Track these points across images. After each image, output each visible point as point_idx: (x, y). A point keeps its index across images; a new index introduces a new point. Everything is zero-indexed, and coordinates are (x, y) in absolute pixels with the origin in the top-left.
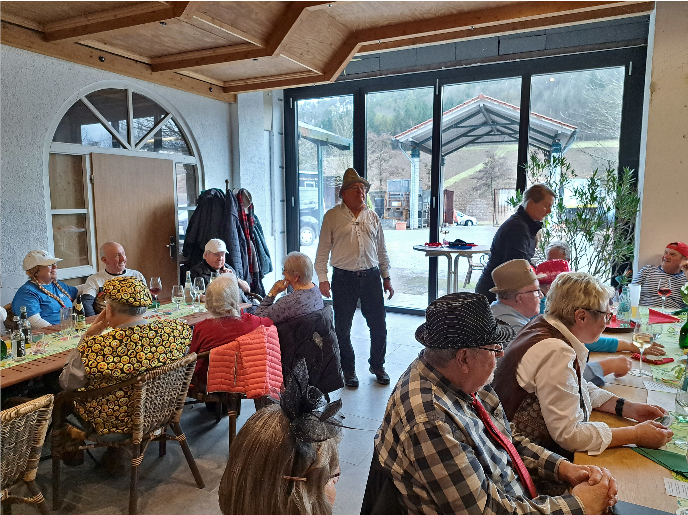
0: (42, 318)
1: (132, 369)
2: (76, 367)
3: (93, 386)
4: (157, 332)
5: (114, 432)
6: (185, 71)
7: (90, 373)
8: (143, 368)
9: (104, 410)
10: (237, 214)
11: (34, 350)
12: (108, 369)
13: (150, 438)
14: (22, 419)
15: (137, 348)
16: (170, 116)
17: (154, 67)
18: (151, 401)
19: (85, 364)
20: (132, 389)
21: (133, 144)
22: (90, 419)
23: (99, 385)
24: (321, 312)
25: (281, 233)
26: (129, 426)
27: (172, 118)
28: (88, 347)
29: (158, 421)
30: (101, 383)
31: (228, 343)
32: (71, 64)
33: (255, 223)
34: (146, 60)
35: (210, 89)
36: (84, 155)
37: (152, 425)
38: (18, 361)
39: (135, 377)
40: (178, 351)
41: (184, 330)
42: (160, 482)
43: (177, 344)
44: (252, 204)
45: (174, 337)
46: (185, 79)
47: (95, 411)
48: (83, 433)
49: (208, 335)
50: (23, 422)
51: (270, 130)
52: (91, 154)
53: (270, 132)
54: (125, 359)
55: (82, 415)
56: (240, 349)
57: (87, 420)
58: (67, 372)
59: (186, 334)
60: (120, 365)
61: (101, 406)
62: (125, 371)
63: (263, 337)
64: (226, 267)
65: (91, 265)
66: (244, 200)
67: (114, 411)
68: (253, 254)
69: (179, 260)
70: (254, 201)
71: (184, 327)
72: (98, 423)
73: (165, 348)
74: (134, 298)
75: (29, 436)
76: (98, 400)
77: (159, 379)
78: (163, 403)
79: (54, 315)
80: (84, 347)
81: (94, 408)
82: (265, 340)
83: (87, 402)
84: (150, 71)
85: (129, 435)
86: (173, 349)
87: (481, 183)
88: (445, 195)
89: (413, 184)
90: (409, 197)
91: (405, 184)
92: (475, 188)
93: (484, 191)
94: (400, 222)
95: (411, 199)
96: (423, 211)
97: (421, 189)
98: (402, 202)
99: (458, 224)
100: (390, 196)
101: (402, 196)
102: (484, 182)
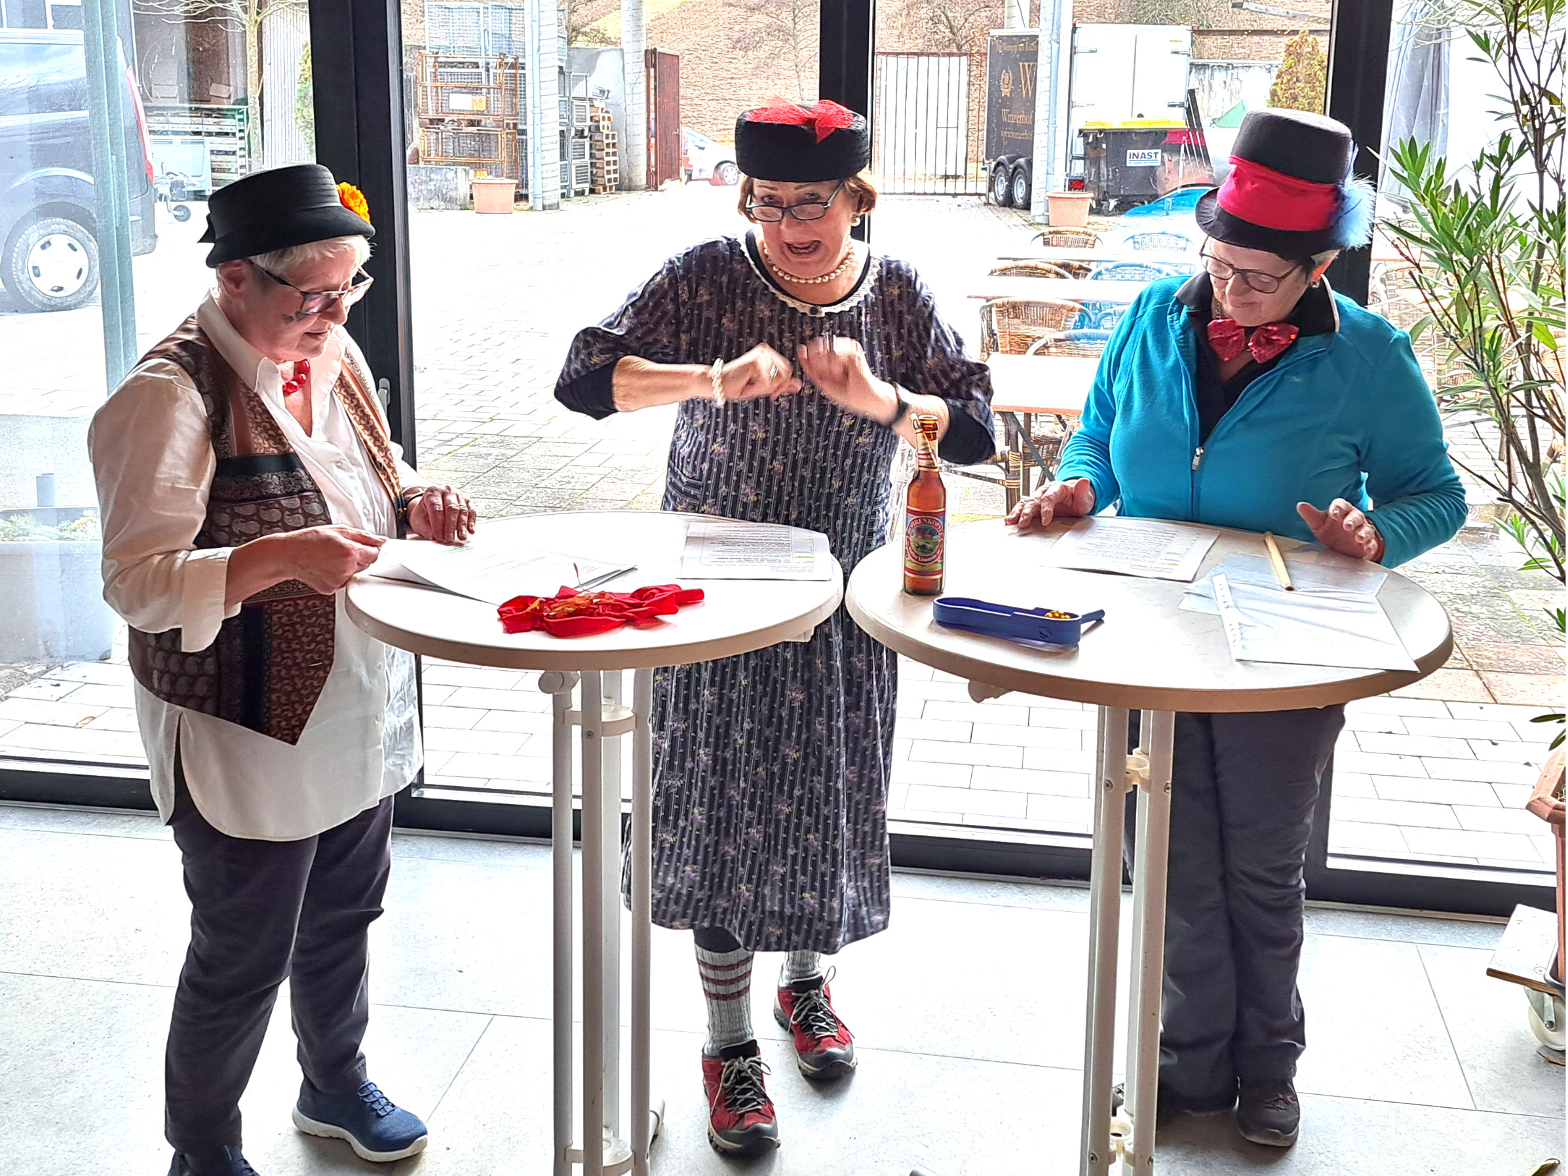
87: (760, 25)
88: (652, 70)
89: (536, 25)
90: (516, 77)
91: (497, 22)
92: (738, 41)
93: (773, 55)
94: (491, 179)
95: (527, 85)
96: (573, 133)
97: (562, 43)
98: (489, 93)
99: (690, 178)
100: (440, 70)
101: (488, 70)
102: (771, 20)
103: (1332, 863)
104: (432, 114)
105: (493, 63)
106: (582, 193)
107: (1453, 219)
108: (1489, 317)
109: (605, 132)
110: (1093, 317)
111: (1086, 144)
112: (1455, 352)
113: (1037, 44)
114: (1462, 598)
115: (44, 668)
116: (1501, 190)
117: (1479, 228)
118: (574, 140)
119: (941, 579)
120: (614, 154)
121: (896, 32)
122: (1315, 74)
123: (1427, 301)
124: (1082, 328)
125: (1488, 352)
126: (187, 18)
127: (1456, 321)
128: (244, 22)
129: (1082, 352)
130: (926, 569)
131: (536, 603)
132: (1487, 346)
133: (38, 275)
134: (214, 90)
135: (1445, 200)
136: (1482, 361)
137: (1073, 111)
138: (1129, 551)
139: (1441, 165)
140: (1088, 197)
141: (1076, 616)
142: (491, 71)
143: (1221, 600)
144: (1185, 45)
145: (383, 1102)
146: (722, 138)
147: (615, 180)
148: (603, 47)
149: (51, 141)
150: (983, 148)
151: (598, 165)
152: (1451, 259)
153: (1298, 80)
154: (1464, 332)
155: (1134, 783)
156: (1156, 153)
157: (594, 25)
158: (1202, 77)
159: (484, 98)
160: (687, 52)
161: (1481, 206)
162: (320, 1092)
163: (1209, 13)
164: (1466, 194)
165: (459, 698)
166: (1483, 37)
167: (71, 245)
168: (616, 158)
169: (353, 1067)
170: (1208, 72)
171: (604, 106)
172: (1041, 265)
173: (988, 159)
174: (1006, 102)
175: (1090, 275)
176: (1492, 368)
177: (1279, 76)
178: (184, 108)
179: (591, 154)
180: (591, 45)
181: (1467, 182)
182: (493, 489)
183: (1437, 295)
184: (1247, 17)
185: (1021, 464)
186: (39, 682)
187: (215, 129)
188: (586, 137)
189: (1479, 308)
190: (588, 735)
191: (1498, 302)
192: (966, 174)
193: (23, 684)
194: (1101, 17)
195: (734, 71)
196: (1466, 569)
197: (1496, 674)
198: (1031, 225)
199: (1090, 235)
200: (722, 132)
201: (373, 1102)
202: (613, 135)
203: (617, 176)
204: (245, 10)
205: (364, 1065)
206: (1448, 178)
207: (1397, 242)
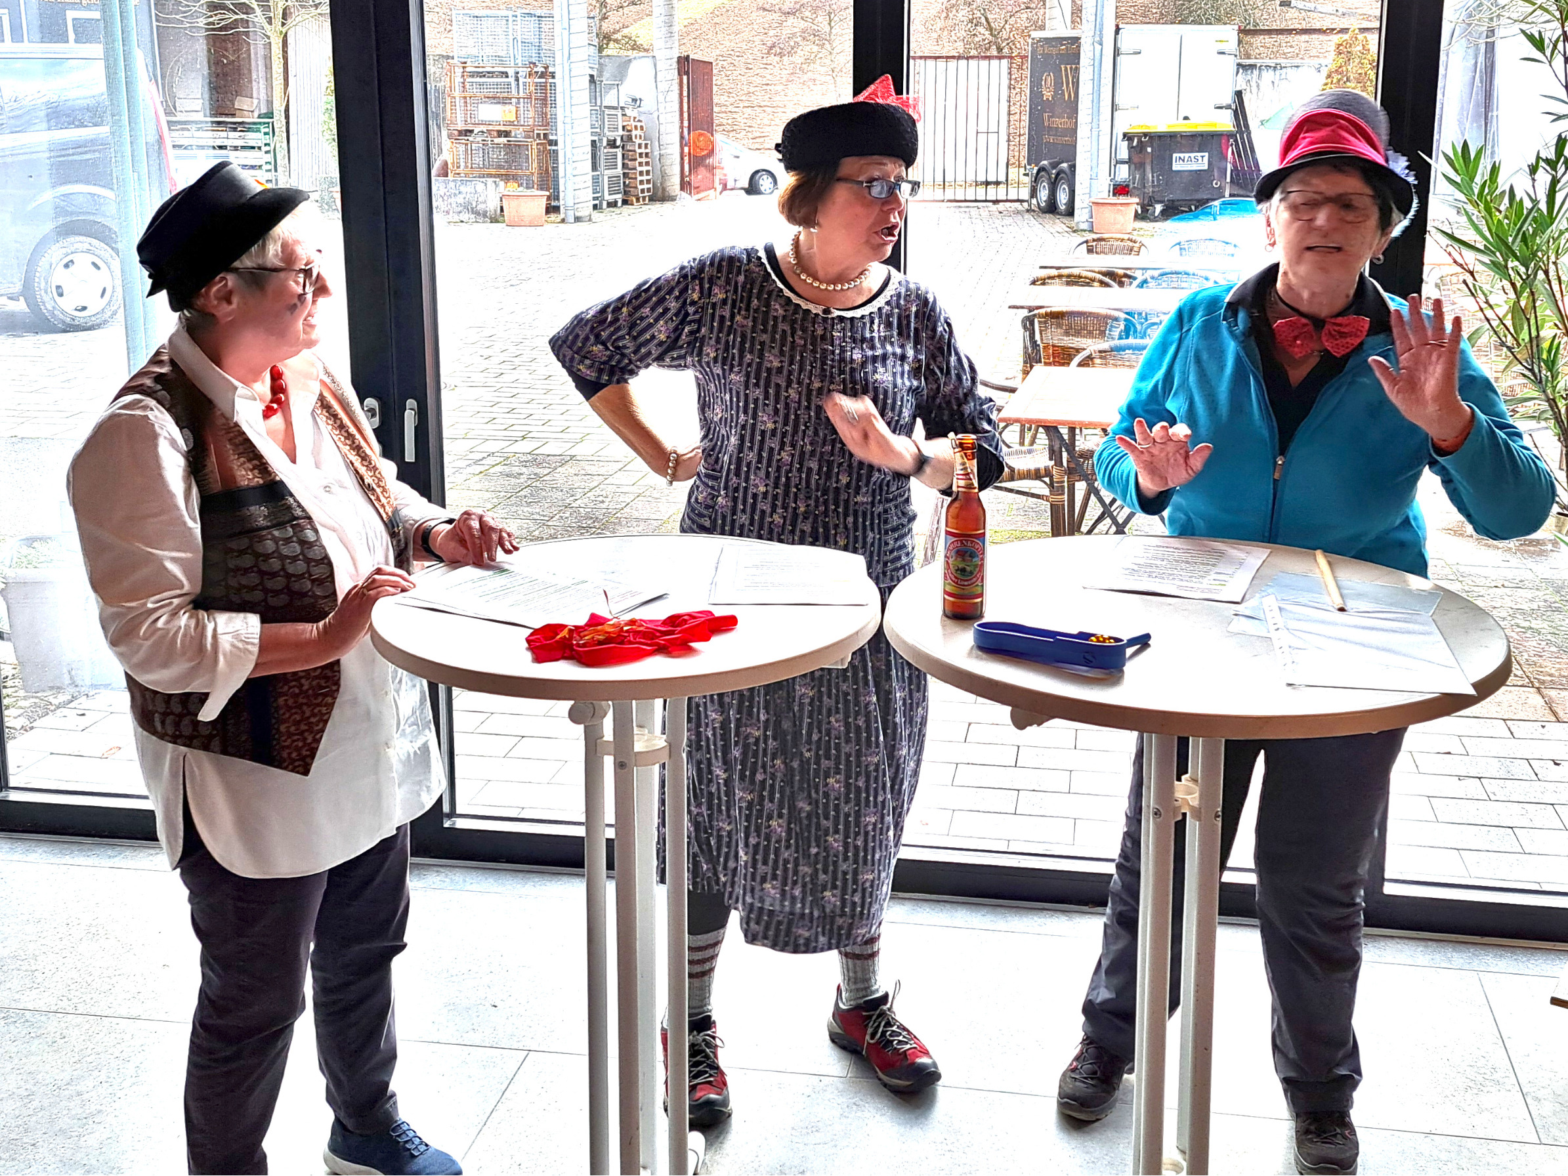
87: (796, 30)
88: (685, 78)
89: (566, 33)
90: (546, 86)
91: (526, 29)
92: (773, 46)
93: (808, 61)
94: (522, 191)
95: (557, 95)
96: (605, 143)
97: (593, 51)
98: (519, 103)
99: (725, 188)
100: (468, 80)
101: (517, 80)
102: (806, 24)
103: (1389, 889)
104: (461, 126)
105: (523, 72)
106: (612, 204)
107: (1509, 225)
108: (1547, 325)
109: (638, 141)
110: (1139, 327)
111: (1130, 148)
112: (1510, 363)
113: (1079, 47)
114: (1523, 612)
115: (70, 697)
116: (1557, 194)
117: (1535, 234)
118: (606, 151)
119: (982, 602)
120: (647, 164)
121: (935, 35)
122: (1366, 74)
123: (1481, 310)
124: (1127, 338)
125: (1546, 362)
126: (207, 30)
127: (1512, 331)
128: (268, 34)
129: (1127, 363)
130: (966, 592)
131: (566, 630)
132: (1545, 356)
133: (61, 295)
134: (241, 103)
135: (1499, 205)
136: (1540, 371)
137: (1116, 114)
138: (1175, 572)
139: (1495, 170)
140: (1133, 203)
141: (1121, 640)
142: (521, 80)
143: (1271, 622)
144: (1232, 45)
145: (417, 1141)
146: (757, 146)
147: (649, 190)
148: (635, 54)
149: (70, 158)
150: (1024, 152)
151: (630, 176)
152: (1506, 267)
153: (1348, 80)
154: (1521, 341)
155: (1183, 811)
156: (1202, 157)
157: (625, 31)
158: (1249, 77)
159: (513, 109)
160: (720, 58)
161: (1537, 211)
162: (349, 1131)
163: (1256, 11)
164: (1521, 200)
165: (492, 725)
166: (1537, 36)
167: (94, 264)
168: (649, 168)
169: (383, 1106)
170: (1256, 72)
171: (636, 115)
172: (1084, 274)
173: (1029, 164)
174: (1049, 106)
175: (1136, 283)
176: (1550, 379)
177: (1329, 76)
178: (207, 122)
179: (623, 164)
180: (623, 53)
181: (1522, 187)
182: (526, 509)
183: (1491, 303)
184: (1295, 15)
185: (1066, 479)
186: (64, 711)
187: (240, 143)
188: (618, 147)
189: (1536, 317)
190: (620, 766)
191: (1556, 311)
192: (1007, 180)
193: (48, 714)
194: (1144, 17)
195: (769, 77)
196: (1526, 582)
197: (1558, 691)
198: (1074, 232)
199: (1135, 242)
200: (757, 140)
201: (406, 1142)
202: (646, 145)
203: (650, 186)
204: (270, 20)
205: (395, 1103)
206: (1503, 183)
207: (1450, 249)
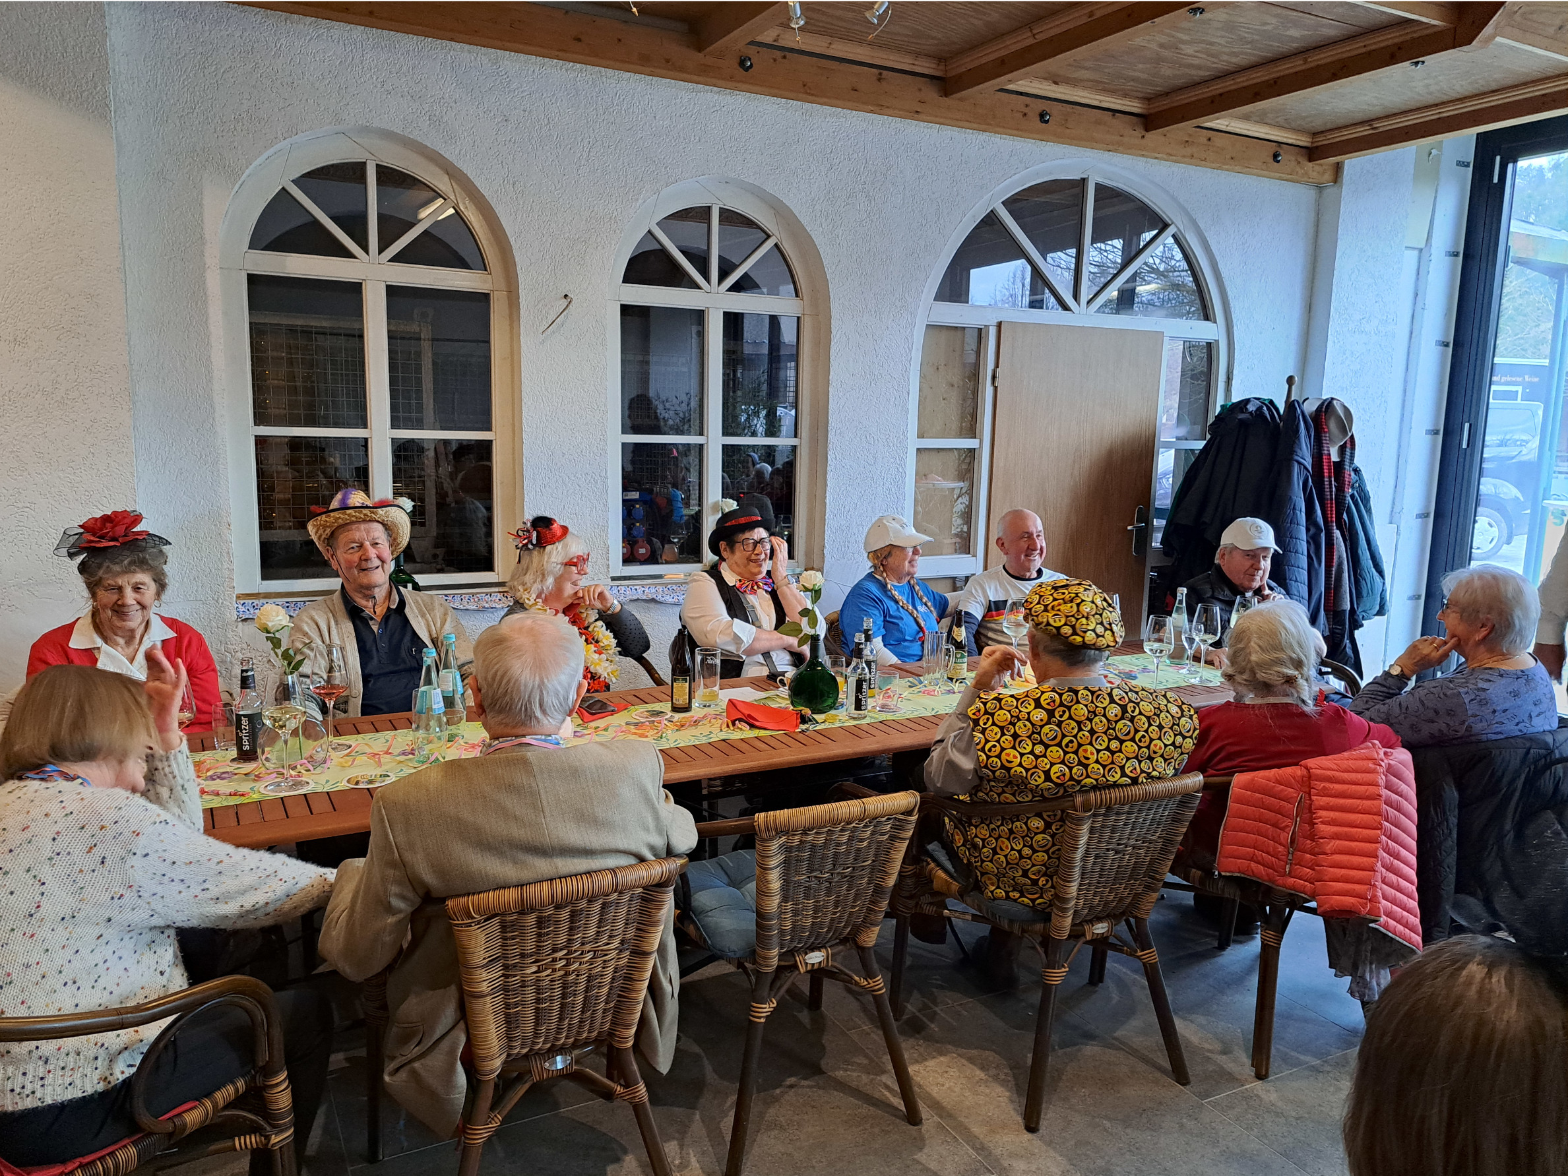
0: (885, 646)
1: (1067, 777)
2: (959, 750)
3: (987, 794)
4: (1124, 709)
5: (1015, 901)
6: (1221, 122)
7: (986, 767)
8: (1088, 781)
9: (1002, 849)
10: (1308, 462)
11: (880, 702)
12: (1020, 765)
13: (1084, 935)
14: (869, 826)
15: (1080, 734)
16: (1171, 230)
17: (1149, 121)
18: (1097, 857)
19: (979, 747)
20: (1062, 820)
21: (1084, 298)
22: (973, 860)
23: (999, 795)
24: (1549, 739)
25: (1419, 516)
26: (1048, 896)
27: (1174, 236)
28: (986, 712)
29: (1105, 906)
30: (1004, 792)
31: (1279, 766)
32: (984, 136)
33: (1353, 487)
34: (1135, 106)
35: (1275, 156)
36: (987, 327)
37: (1091, 908)
38: (854, 718)
39: (1071, 795)
40: (1165, 760)
41: (1183, 716)
42: (1089, 1037)
43: (1166, 746)
44: (1352, 437)
45: (1160, 727)
46: (1219, 140)
47: (984, 846)
48: (955, 886)
49: (1230, 741)
50: (869, 833)
51: (1422, 245)
52: (999, 325)
53: (1422, 253)
54: (1055, 752)
55: (958, 848)
56: (1310, 787)
57: (965, 862)
58: (942, 757)
59: (1188, 726)
60: (1044, 763)
61: (997, 840)
62: (1054, 777)
63: (1374, 771)
64: (1271, 589)
65: (974, 556)
66: (1333, 425)
67: (1021, 857)
68: (1340, 565)
69: (1151, 561)
70: (1356, 430)
71: (1182, 711)
72: (987, 873)
73: (1140, 748)
74: (1073, 627)
75: (874, 861)
76: (992, 826)
77: (1118, 814)
78: (1119, 867)
79: (906, 644)
80: (979, 711)
81: (983, 840)
82: (1382, 780)
83: (971, 824)
84: (1140, 132)
85: (1045, 916)
86: (1155, 752)
167: (1489, 524)
